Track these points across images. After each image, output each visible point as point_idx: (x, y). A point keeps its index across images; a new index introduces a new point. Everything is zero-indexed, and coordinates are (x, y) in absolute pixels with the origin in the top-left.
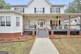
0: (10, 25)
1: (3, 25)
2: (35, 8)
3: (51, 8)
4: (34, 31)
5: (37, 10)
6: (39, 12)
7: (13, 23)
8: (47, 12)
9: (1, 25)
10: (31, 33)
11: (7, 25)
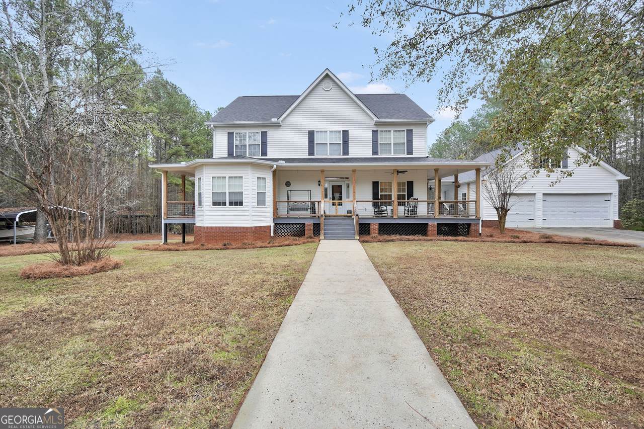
0: (241, 204)
1: (219, 204)
2: (311, 134)
3: (375, 133)
4: (309, 223)
5: (317, 139)
6: (328, 151)
7: (249, 198)
8: (361, 148)
9: (214, 204)
10: (299, 231)
11: (231, 204)
